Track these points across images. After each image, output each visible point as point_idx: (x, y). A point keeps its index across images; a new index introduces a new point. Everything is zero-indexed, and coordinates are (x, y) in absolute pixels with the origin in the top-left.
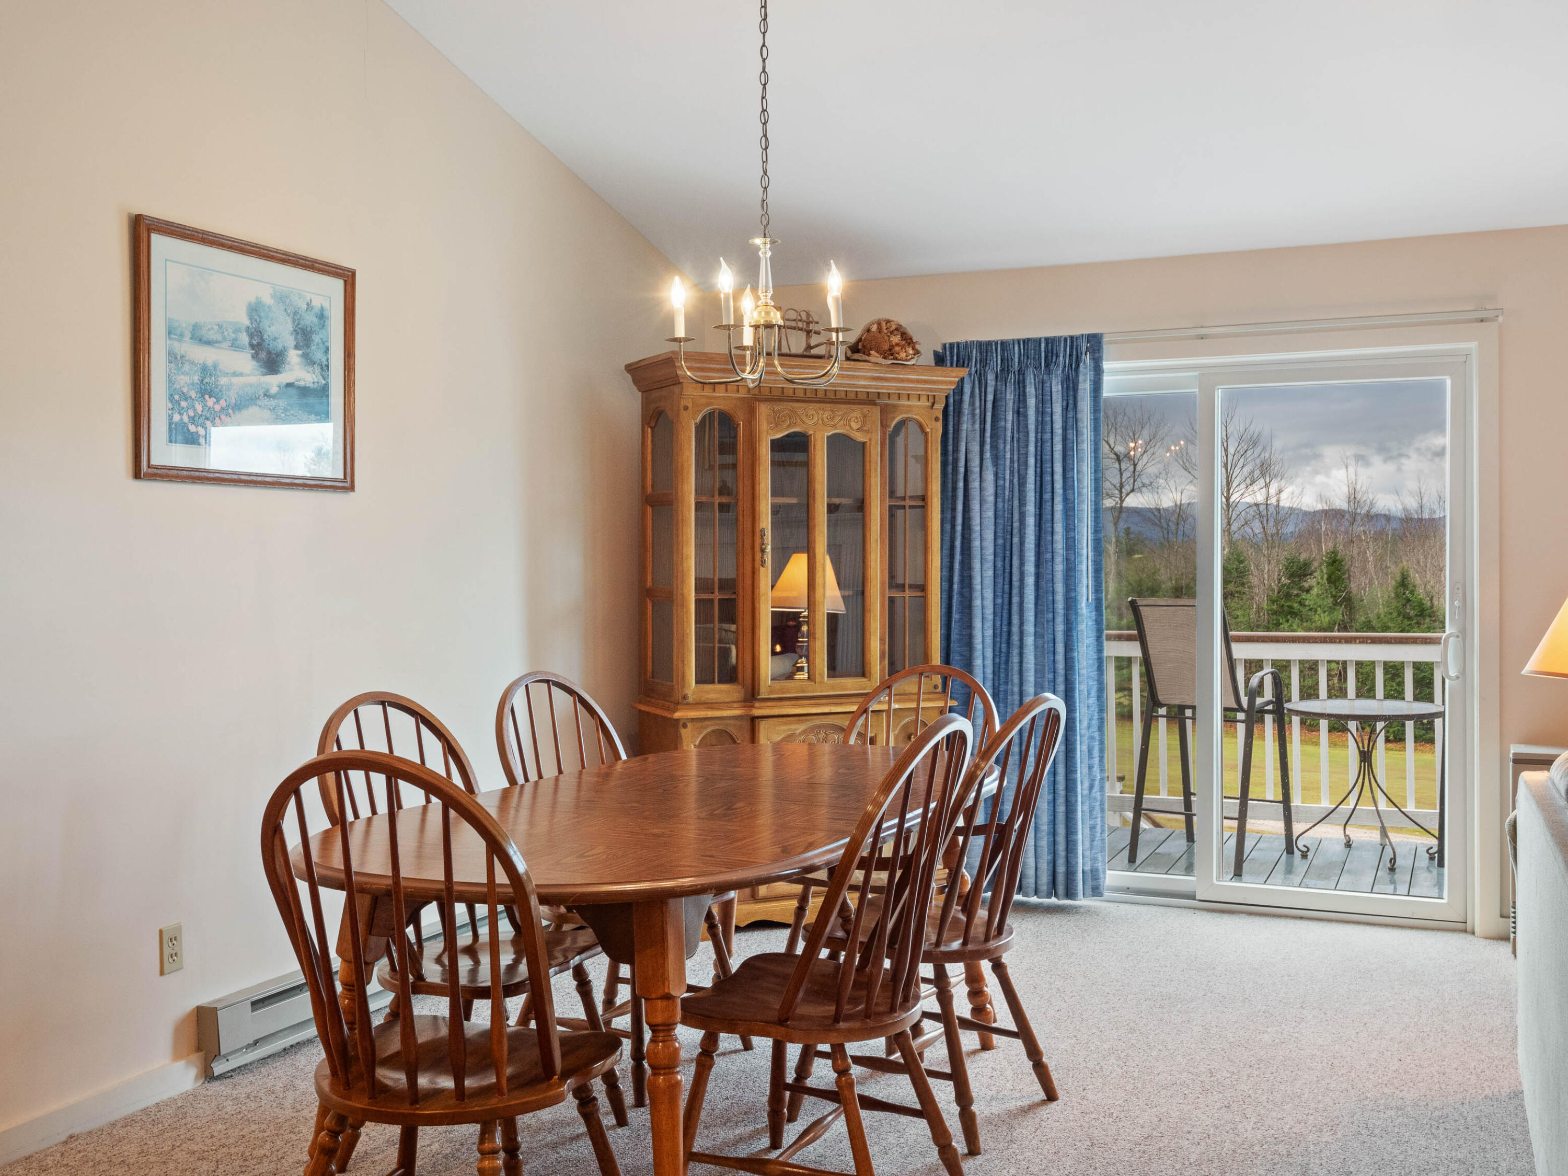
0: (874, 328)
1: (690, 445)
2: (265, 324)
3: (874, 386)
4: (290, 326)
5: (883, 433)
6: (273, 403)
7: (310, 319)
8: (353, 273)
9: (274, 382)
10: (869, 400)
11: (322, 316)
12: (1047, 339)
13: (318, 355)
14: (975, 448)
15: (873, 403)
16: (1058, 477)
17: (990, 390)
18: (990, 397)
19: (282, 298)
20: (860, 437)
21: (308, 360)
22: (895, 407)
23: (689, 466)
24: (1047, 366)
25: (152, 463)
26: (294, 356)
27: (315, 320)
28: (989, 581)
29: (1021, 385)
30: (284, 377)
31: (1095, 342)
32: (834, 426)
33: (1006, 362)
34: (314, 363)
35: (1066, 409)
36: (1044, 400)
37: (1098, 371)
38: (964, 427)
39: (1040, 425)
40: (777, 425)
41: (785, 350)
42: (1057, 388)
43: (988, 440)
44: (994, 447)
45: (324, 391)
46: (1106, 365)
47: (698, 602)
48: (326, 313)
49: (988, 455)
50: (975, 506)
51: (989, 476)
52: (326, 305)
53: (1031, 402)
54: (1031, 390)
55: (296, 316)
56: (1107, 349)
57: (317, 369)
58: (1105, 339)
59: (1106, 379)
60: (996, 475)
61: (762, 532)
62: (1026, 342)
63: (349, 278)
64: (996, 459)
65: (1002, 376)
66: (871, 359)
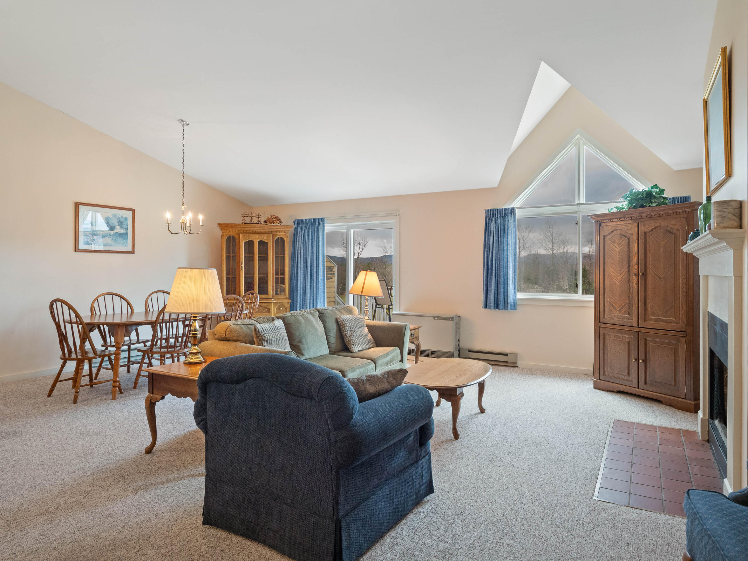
0: (270, 217)
1: (224, 243)
2: (110, 221)
3: (270, 230)
4: (117, 221)
5: (273, 240)
6: (112, 236)
7: (122, 220)
8: (135, 210)
9: (112, 232)
10: (270, 233)
11: (126, 219)
12: (313, 219)
13: (125, 227)
14: (300, 243)
15: (270, 234)
16: (315, 250)
17: (303, 230)
18: (303, 232)
19: (115, 216)
20: (266, 241)
21: (122, 227)
22: (276, 235)
23: (224, 248)
24: (314, 225)
25: (79, 249)
26: (118, 227)
27: (124, 220)
28: (302, 274)
29: (309, 229)
30: (115, 231)
31: (323, 219)
32: (260, 239)
33: (307, 223)
34: (123, 228)
35: (317, 235)
36: (313, 232)
37: (324, 226)
38: (298, 238)
39: (312, 238)
40: (245, 239)
41: (245, 222)
42: (316, 230)
43: (302, 242)
44: (303, 243)
45: (126, 234)
46: (325, 225)
47: (226, 277)
48: (127, 218)
49: (302, 245)
50: (299, 256)
51: (302, 250)
52: (127, 216)
53: (310, 233)
54: (310, 230)
55: (118, 219)
56: (325, 221)
57: (124, 229)
58: (325, 219)
59: (326, 228)
60: (303, 249)
61: (242, 262)
62: (310, 219)
63: (133, 211)
64: (304, 246)
65: (306, 227)
66: (268, 224)
